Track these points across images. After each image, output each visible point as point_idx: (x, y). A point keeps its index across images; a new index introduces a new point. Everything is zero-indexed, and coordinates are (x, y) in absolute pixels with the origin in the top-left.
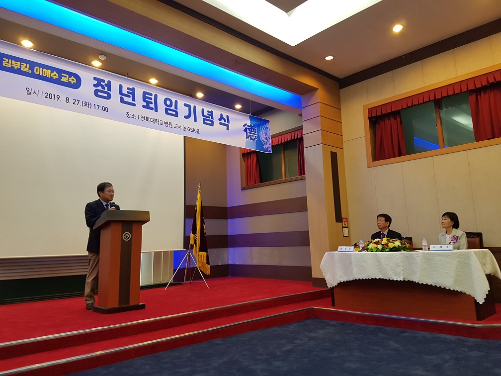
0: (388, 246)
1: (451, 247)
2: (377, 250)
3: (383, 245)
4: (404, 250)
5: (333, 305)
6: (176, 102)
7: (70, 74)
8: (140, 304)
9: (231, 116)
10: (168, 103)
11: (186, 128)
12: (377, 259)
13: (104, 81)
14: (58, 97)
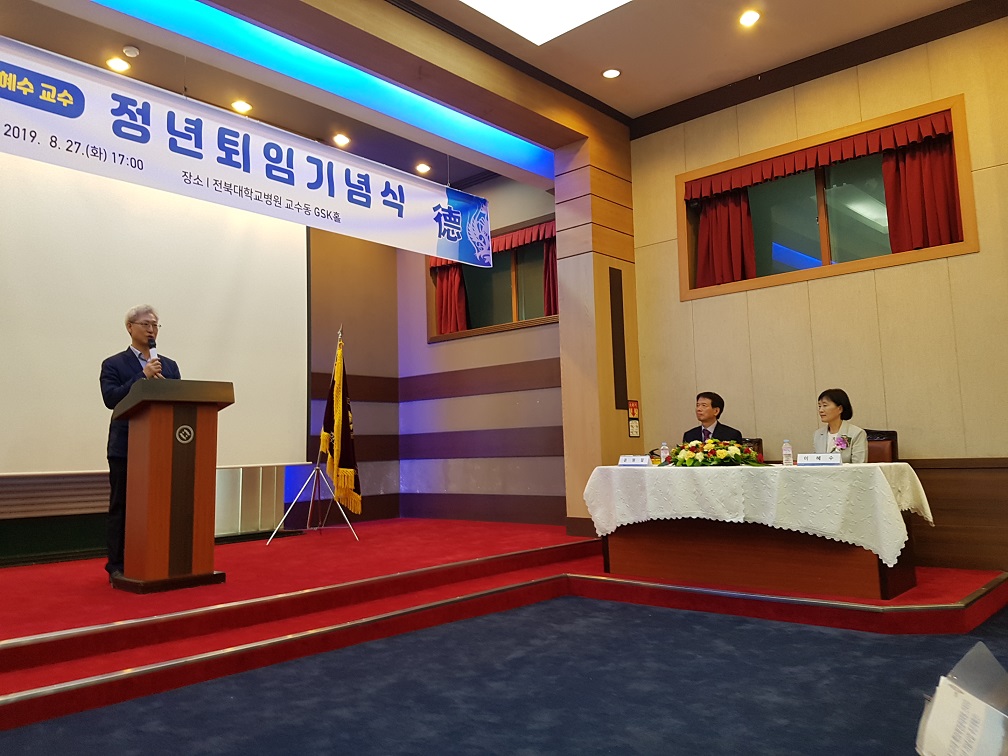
0: (715, 455)
1: (837, 457)
2: (695, 462)
3: (707, 452)
4: (747, 464)
5: (607, 570)
6: (290, 152)
7: (61, 86)
8: (215, 573)
9: (408, 187)
10: (273, 153)
11: (312, 209)
12: (695, 481)
13: (134, 103)
14: (33, 134)
